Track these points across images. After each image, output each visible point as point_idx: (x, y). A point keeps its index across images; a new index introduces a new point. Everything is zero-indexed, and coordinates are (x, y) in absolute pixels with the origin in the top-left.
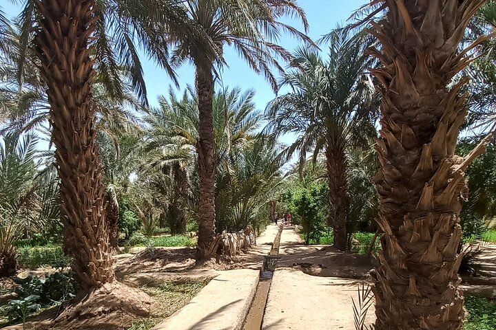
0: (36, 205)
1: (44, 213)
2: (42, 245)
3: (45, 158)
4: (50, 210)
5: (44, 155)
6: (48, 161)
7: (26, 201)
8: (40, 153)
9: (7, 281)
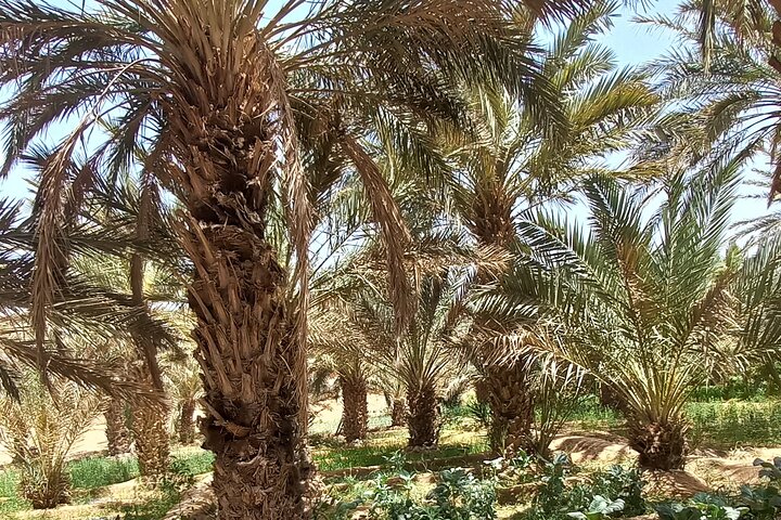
0: (728, 320)
1: (748, 336)
2: (744, 398)
3: (757, 234)
4: (763, 329)
5: (757, 228)
6: (765, 235)
7: (706, 314)
8: (750, 225)
9: (664, 478)
